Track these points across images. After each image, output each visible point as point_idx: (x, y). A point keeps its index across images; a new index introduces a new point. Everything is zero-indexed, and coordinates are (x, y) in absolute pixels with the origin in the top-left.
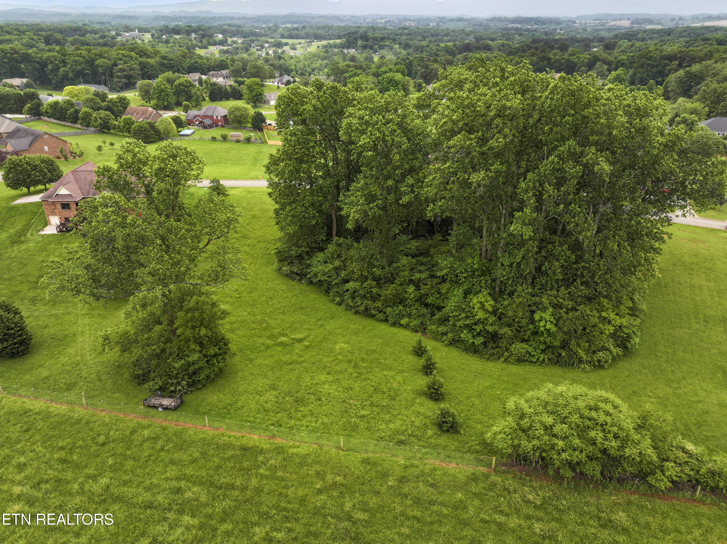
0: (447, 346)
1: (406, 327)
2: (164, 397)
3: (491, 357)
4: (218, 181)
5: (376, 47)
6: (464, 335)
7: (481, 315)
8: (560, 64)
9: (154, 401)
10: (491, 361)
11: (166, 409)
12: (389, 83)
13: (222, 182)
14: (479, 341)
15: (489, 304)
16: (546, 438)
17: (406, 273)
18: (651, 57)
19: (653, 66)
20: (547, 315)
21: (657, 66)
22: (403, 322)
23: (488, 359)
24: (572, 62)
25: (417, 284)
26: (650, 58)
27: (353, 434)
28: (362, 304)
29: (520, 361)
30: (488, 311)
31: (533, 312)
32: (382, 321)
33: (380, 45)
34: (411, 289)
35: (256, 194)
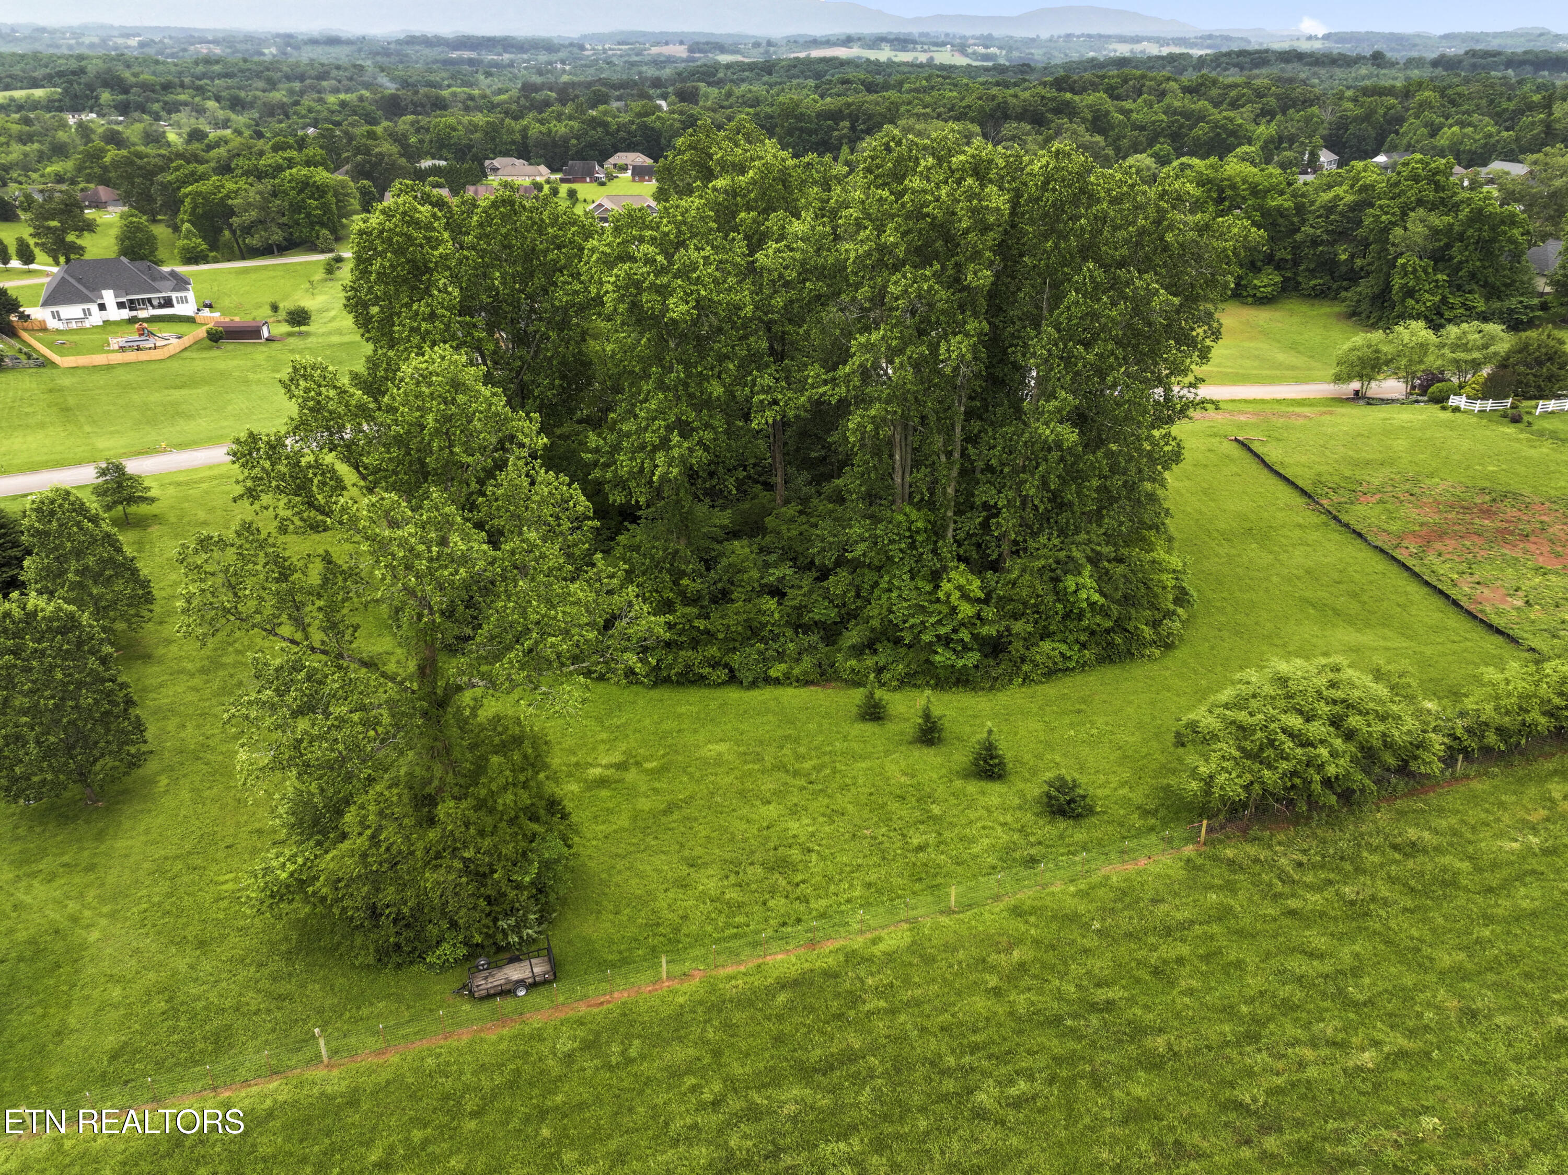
0: (895, 689)
1: (785, 681)
2: (499, 967)
3: (995, 684)
4: (119, 469)
5: (156, 107)
6: (942, 657)
7: (967, 610)
8: (629, 133)
9: (483, 983)
10: (999, 690)
11: (533, 985)
12: (301, 191)
13: (132, 467)
14: (972, 658)
15: (975, 586)
16: (1299, 751)
17: (755, 574)
18: (802, 114)
19: (810, 132)
20: (1087, 578)
21: (816, 132)
22: (773, 673)
23: (992, 688)
24: (653, 129)
25: (777, 592)
26: (801, 117)
27: (939, 880)
28: (675, 659)
29: (1051, 673)
30: (978, 601)
31: (1056, 580)
32: (724, 683)
33: (166, 103)
34: (771, 604)
35: (205, 486)
